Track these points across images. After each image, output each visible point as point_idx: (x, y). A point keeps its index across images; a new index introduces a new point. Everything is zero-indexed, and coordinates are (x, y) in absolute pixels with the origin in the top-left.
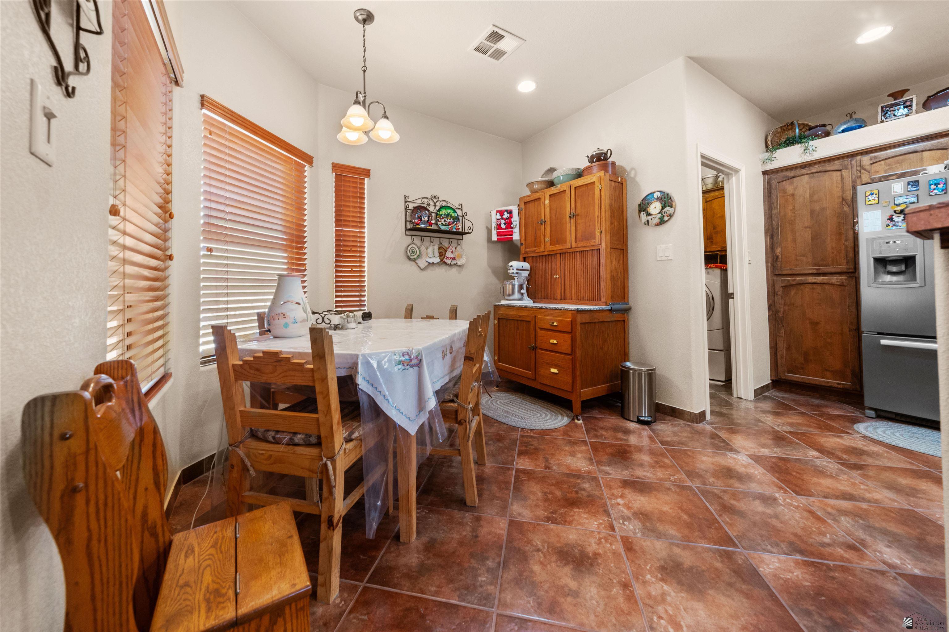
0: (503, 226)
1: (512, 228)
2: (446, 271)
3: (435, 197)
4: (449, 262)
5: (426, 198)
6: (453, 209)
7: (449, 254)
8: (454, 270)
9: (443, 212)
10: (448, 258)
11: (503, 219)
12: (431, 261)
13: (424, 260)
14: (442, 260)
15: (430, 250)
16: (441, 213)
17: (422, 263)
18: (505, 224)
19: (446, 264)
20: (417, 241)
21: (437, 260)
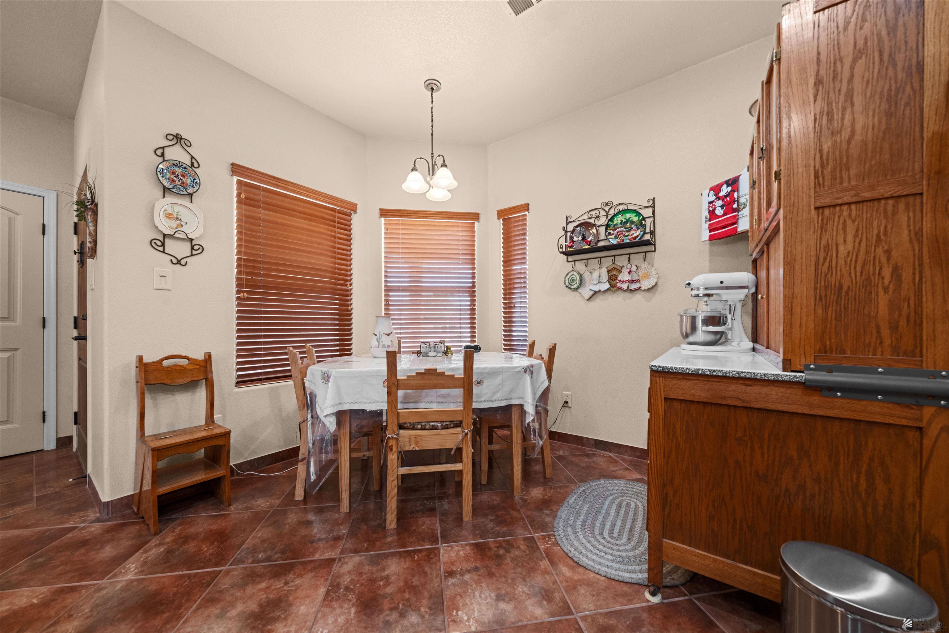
0: (719, 212)
1: (735, 210)
2: (624, 300)
3: (607, 204)
4: (625, 286)
5: (594, 210)
6: (635, 211)
7: (624, 276)
8: (638, 297)
9: (619, 219)
10: (622, 282)
11: (719, 198)
12: (596, 288)
13: (588, 289)
14: (612, 286)
15: (596, 274)
16: (615, 222)
17: (586, 292)
18: (722, 207)
19: (620, 289)
20: (580, 266)
21: (607, 286)
